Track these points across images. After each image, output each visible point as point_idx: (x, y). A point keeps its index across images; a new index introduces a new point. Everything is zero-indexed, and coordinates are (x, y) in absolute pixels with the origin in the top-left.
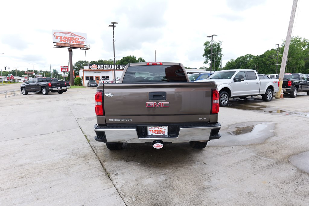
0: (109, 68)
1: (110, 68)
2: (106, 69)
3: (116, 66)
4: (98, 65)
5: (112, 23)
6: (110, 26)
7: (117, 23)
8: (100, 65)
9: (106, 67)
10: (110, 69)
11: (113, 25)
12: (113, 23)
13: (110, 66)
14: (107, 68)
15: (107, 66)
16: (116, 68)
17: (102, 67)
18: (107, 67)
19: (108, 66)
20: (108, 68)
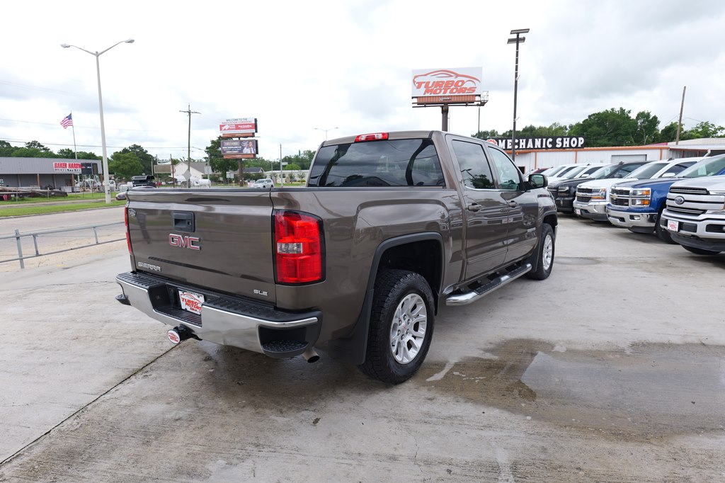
0: (526, 145)
1: (528, 147)
2: (518, 149)
3: (544, 140)
4: (500, 141)
5: (512, 32)
6: (510, 41)
7: (527, 31)
8: (504, 141)
9: (518, 144)
10: (530, 148)
11: (518, 36)
12: (518, 32)
13: (530, 141)
14: (521, 147)
15: (521, 140)
16: (544, 146)
17: (509, 144)
18: (522, 143)
19: (524, 140)
20: (524, 147)
